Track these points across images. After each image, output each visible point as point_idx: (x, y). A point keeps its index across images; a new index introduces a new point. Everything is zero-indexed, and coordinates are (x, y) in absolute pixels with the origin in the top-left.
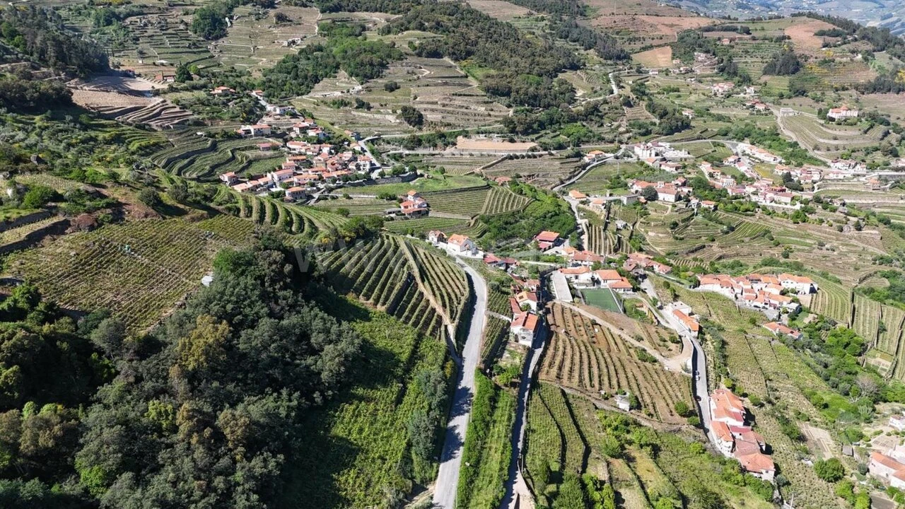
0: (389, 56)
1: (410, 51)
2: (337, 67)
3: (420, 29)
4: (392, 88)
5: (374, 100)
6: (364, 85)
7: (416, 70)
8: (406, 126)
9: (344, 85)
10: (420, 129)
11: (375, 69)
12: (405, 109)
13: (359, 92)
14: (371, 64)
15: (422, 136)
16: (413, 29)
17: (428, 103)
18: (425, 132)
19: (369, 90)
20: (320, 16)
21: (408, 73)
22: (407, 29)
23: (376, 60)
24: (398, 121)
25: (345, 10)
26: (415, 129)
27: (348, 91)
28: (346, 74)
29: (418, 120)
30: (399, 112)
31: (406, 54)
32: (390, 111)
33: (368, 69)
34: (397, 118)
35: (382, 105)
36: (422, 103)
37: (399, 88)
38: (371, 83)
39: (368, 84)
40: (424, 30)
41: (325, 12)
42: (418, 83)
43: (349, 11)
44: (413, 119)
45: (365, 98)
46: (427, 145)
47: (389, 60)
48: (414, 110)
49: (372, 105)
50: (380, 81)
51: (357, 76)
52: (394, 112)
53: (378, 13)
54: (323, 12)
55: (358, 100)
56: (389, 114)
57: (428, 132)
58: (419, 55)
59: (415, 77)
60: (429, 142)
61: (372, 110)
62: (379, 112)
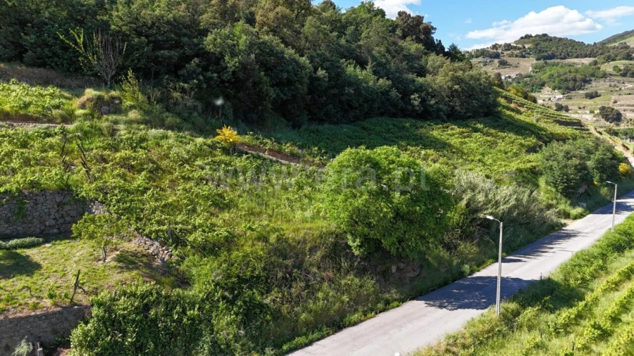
0: (593, 75)
1: (614, 73)
2: (543, 85)
3: (626, 59)
4: (592, 96)
5: (573, 105)
6: (566, 95)
7: (618, 84)
8: (603, 122)
9: (547, 96)
10: (618, 125)
11: (578, 84)
12: (603, 109)
13: (559, 99)
14: (575, 80)
15: (619, 130)
16: (620, 60)
17: (628, 105)
18: (623, 126)
19: (570, 98)
20: (535, 62)
21: (610, 86)
22: (614, 60)
23: (579, 76)
24: (595, 119)
25: (557, 58)
26: (612, 124)
27: (550, 99)
28: (550, 89)
29: (617, 118)
30: (597, 111)
31: (610, 75)
32: (588, 112)
33: (571, 84)
34: (594, 116)
35: (580, 108)
36: (622, 106)
37: (600, 96)
38: (573, 93)
39: (569, 94)
40: (631, 59)
41: (540, 59)
42: (620, 92)
43: (561, 59)
44: (611, 116)
45: (564, 103)
46: (624, 137)
47: (593, 79)
48: (613, 109)
49: (570, 108)
50: (581, 92)
51: (560, 88)
52: (592, 112)
53: (587, 59)
54: (538, 59)
55: (557, 105)
56: (586, 114)
57: (626, 127)
58: (624, 75)
59: (618, 89)
60: (626, 134)
61: (570, 111)
62: (576, 113)
